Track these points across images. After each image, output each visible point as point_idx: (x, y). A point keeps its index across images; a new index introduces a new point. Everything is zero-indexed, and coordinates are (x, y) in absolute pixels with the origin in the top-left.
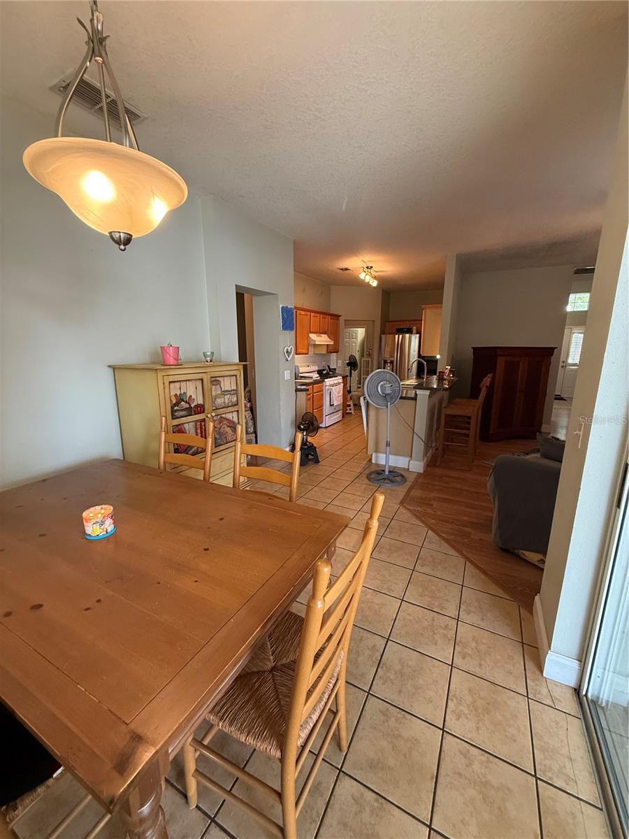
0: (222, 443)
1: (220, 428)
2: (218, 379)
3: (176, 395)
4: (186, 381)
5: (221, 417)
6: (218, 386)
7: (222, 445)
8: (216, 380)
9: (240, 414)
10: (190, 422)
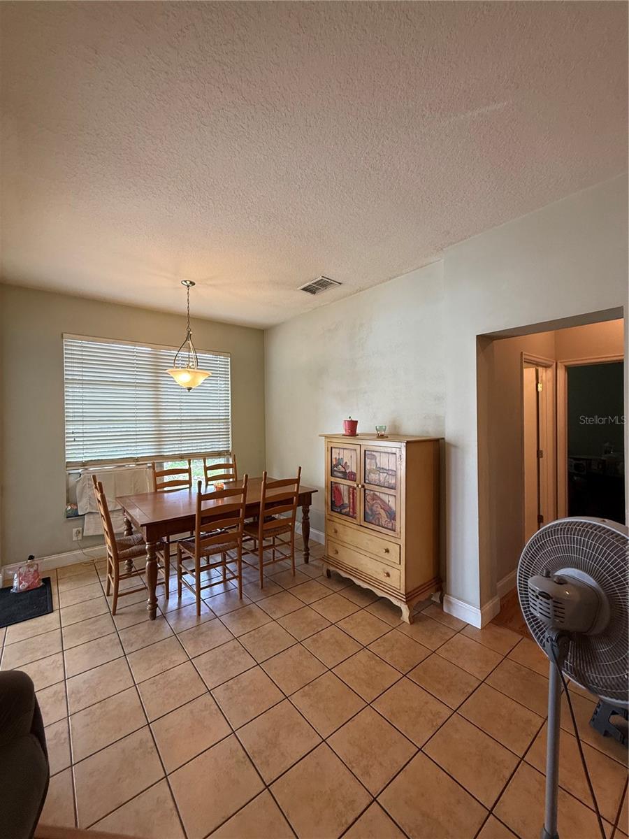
0: (373, 521)
1: (373, 505)
2: (374, 453)
3: (336, 458)
4: (344, 449)
5: (374, 494)
6: (373, 461)
7: (372, 524)
8: (371, 454)
9: (397, 501)
10: (344, 484)
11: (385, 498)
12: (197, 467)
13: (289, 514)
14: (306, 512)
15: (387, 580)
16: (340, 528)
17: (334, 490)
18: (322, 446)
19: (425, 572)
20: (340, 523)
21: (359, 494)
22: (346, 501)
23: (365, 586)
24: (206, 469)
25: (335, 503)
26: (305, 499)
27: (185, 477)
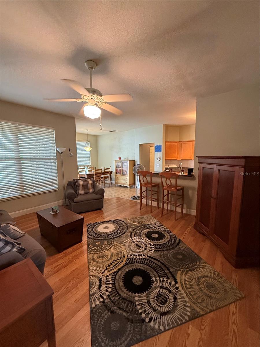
0: (124, 174)
1: (124, 171)
2: (124, 163)
3: (117, 164)
4: (118, 162)
5: (124, 169)
9: (128, 171)
10: (119, 169)
11: (126, 170)
12: (86, 168)
13: (108, 175)
14: (111, 175)
15: (126, 183)
16: (118, 177)
17: (117, 170)
18: (114, 163)
19: (132, 182)
20: (118, 176)
21: (121, 170)
22: (119, 172)
23: (122, 185)
24: (88, 168)
25: (117, 173)
26: (111, 173)
27: (84, 170)
